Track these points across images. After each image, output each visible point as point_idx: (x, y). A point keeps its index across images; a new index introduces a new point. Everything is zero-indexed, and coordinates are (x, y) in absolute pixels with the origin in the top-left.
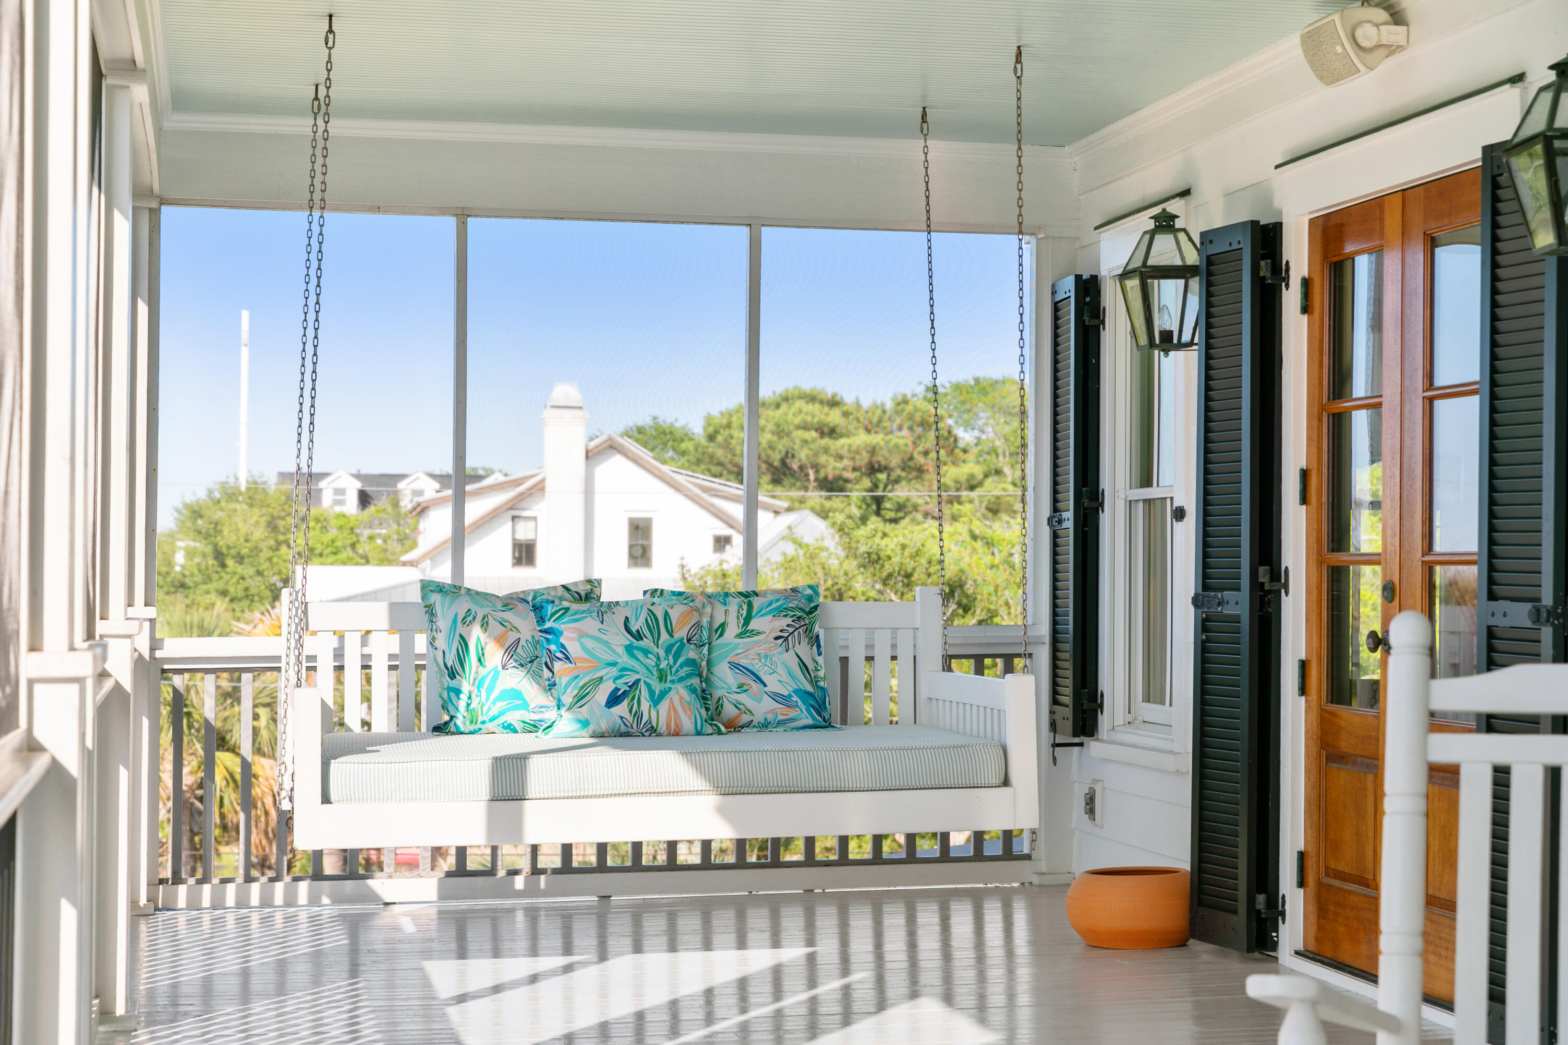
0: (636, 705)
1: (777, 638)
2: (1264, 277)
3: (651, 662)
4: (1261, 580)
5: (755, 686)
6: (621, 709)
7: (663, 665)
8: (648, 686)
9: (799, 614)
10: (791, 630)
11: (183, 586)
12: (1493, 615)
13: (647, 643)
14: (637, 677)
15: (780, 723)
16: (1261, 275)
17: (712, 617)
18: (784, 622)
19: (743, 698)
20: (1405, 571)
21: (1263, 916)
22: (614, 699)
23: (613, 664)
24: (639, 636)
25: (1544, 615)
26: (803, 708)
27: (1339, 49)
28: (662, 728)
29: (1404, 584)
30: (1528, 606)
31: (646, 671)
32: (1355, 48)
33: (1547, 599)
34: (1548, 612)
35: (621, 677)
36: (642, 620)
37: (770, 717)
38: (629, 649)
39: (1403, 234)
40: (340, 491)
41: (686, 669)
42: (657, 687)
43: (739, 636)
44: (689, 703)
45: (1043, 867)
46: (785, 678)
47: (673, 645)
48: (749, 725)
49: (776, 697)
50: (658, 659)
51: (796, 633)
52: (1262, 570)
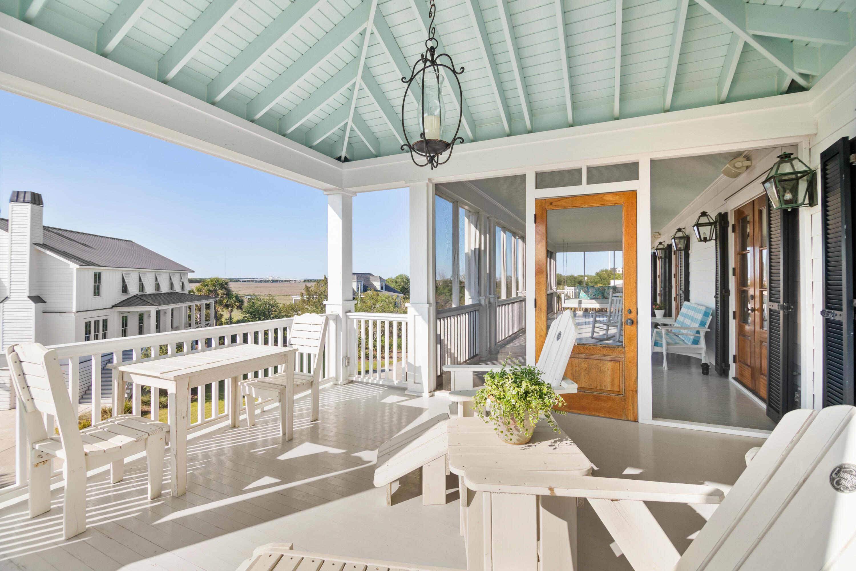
33: (782, 303)
39: (753, 210)
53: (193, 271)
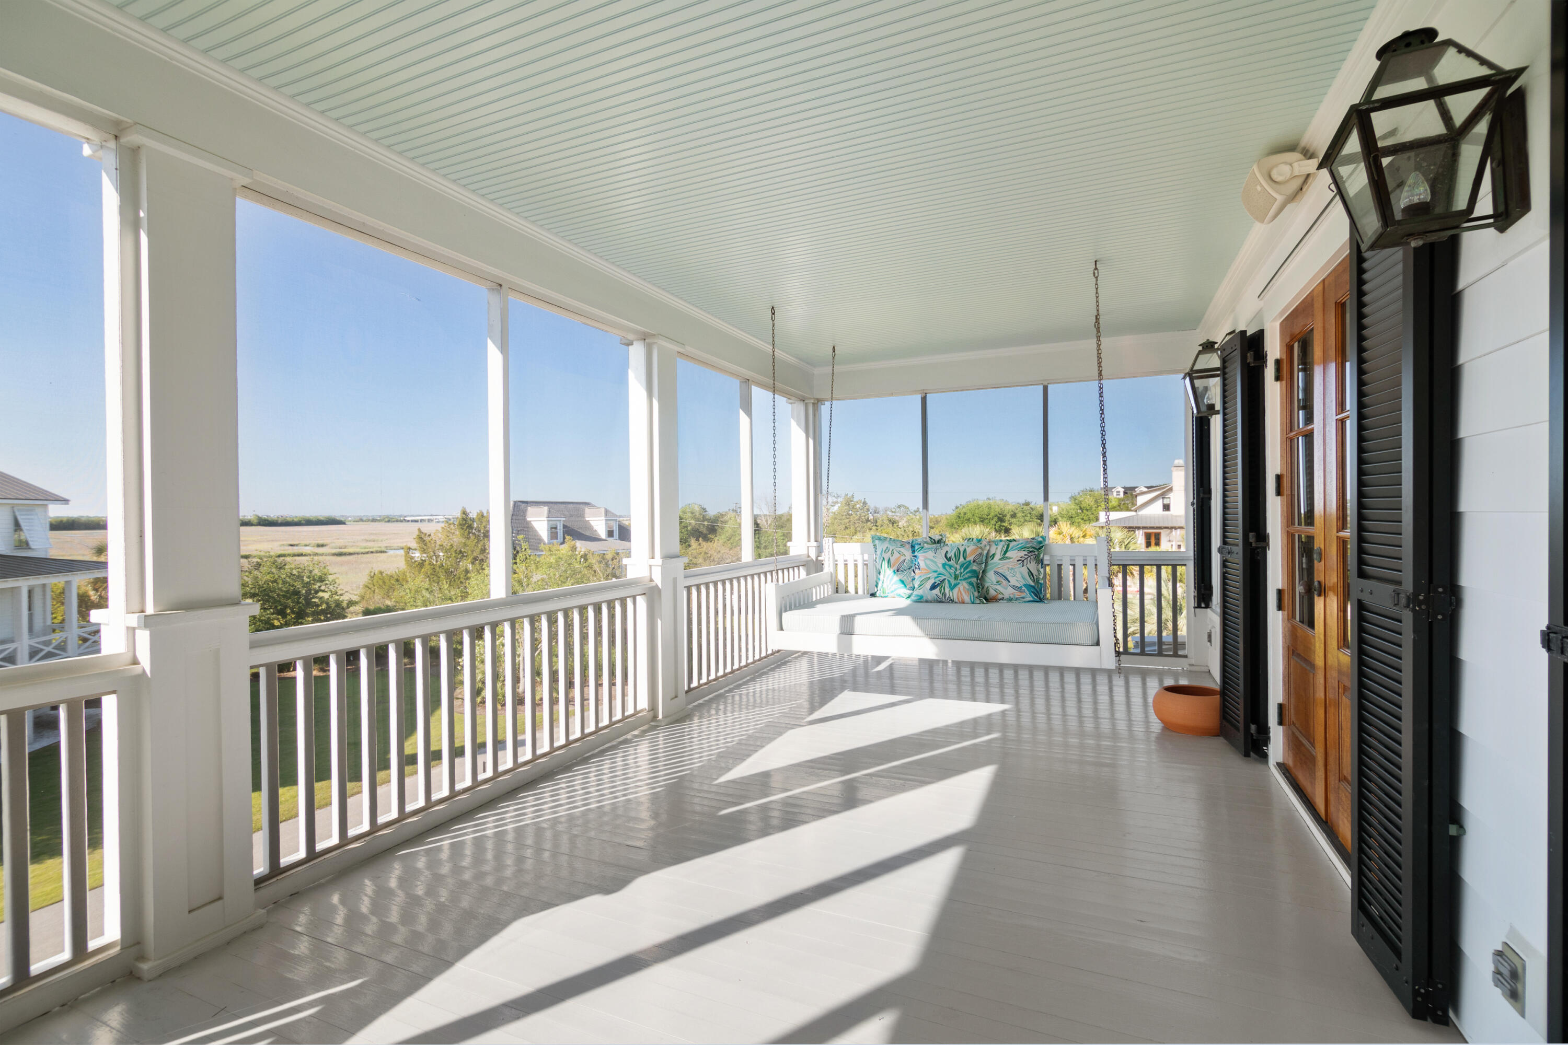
0: (943, 590)
1: (1018, 561)
2: (1249, 363)
3: (952, 571)
4: (1251, 541)
5: (1005, 582)
6: (936, 591)
7: (958, 572)
8: (949, 581)
9: (1031, 550)
10: (1026, 557)
11: (1072, 517)
12: (1362, 591)
13: (952, 563)
14: (944, 577)
15: (1017, 599)
16: (1248, 362)
17: (989, 551)
18: (1023, 553)
19: (998, 587)
20: (1327, 541)
21: (1254, 738)
22: (933, 587)
23: (935, 572)
24: (949, 559)
25: (1403, 601)
26: (1028, 592)
27: (1259, 188)
28: (956, 599)
29: (1327, 549)
30: (1392, 587)
31: (949, 575)
32: (1271, 183)
33: (1408, 585)
34: (1408, 598)
35: (938, 577)
36: (953, 552)
37: (1012, 596)
38: (944, 565)
39: (1324, 310)
40: (1118, 492)
41: (969, 574)
42: (953, 582)
43: (1000, 559)
44: (968, 590)
45: (1193, 662)
46: (1020, 578)
47: (965, 563)
48: (1002, 599)
49: (1014, 587)
50: (956, 570)
51: (1029, 559)
52: (1251, 535)
53: (66, 501)
